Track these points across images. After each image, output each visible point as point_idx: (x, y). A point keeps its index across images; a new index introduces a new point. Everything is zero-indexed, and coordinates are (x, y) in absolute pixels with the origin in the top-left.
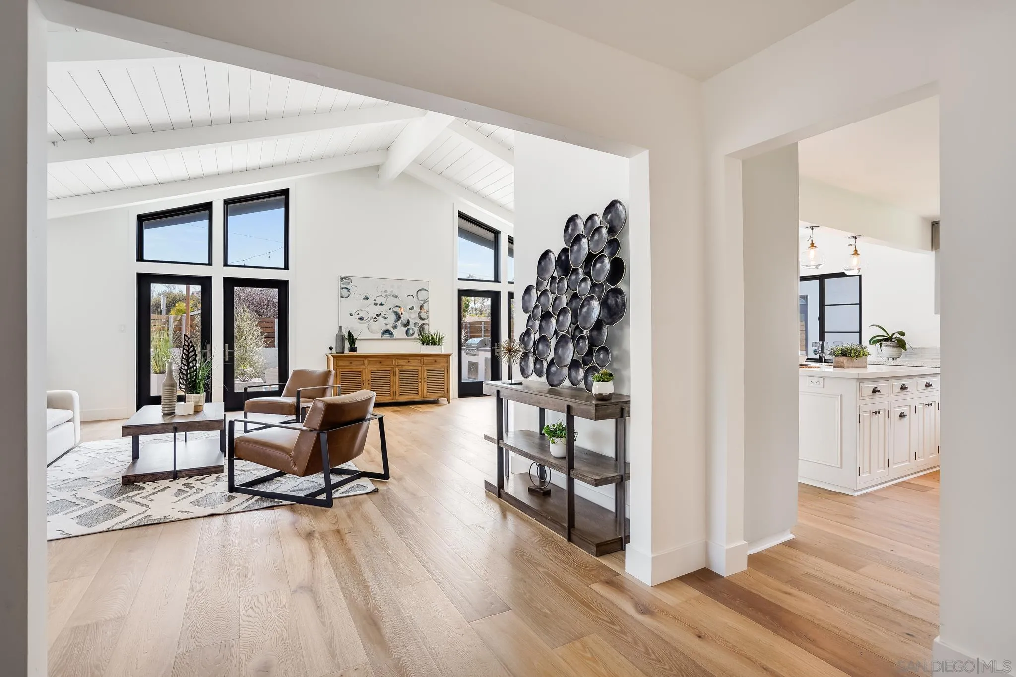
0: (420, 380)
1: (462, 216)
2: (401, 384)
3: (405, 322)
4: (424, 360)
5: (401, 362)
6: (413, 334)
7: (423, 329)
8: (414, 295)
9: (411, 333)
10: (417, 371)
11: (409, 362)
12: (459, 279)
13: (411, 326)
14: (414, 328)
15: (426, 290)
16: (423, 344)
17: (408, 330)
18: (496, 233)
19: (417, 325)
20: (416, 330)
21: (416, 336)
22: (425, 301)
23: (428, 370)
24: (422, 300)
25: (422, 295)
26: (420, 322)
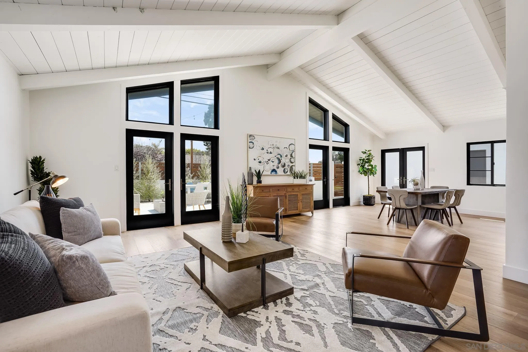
0: (299, 201)
2: (289, 203)
3: (283, 165)
4: (301, 188)
5: (289, 189)
6: (287, 171)
7: (292, 169)
10: (297, 195)
11: (293, 189)
12: (309, 139)
13: (286, 167)
14: (287, 168)
15: (293, 145)
16: (294, 178)
17: (285, 169)
20: (289, 169)
21: (289, 173)
23: (303, 194)
24: (291, 151)
25: (292, 148)
26: (291, 164)
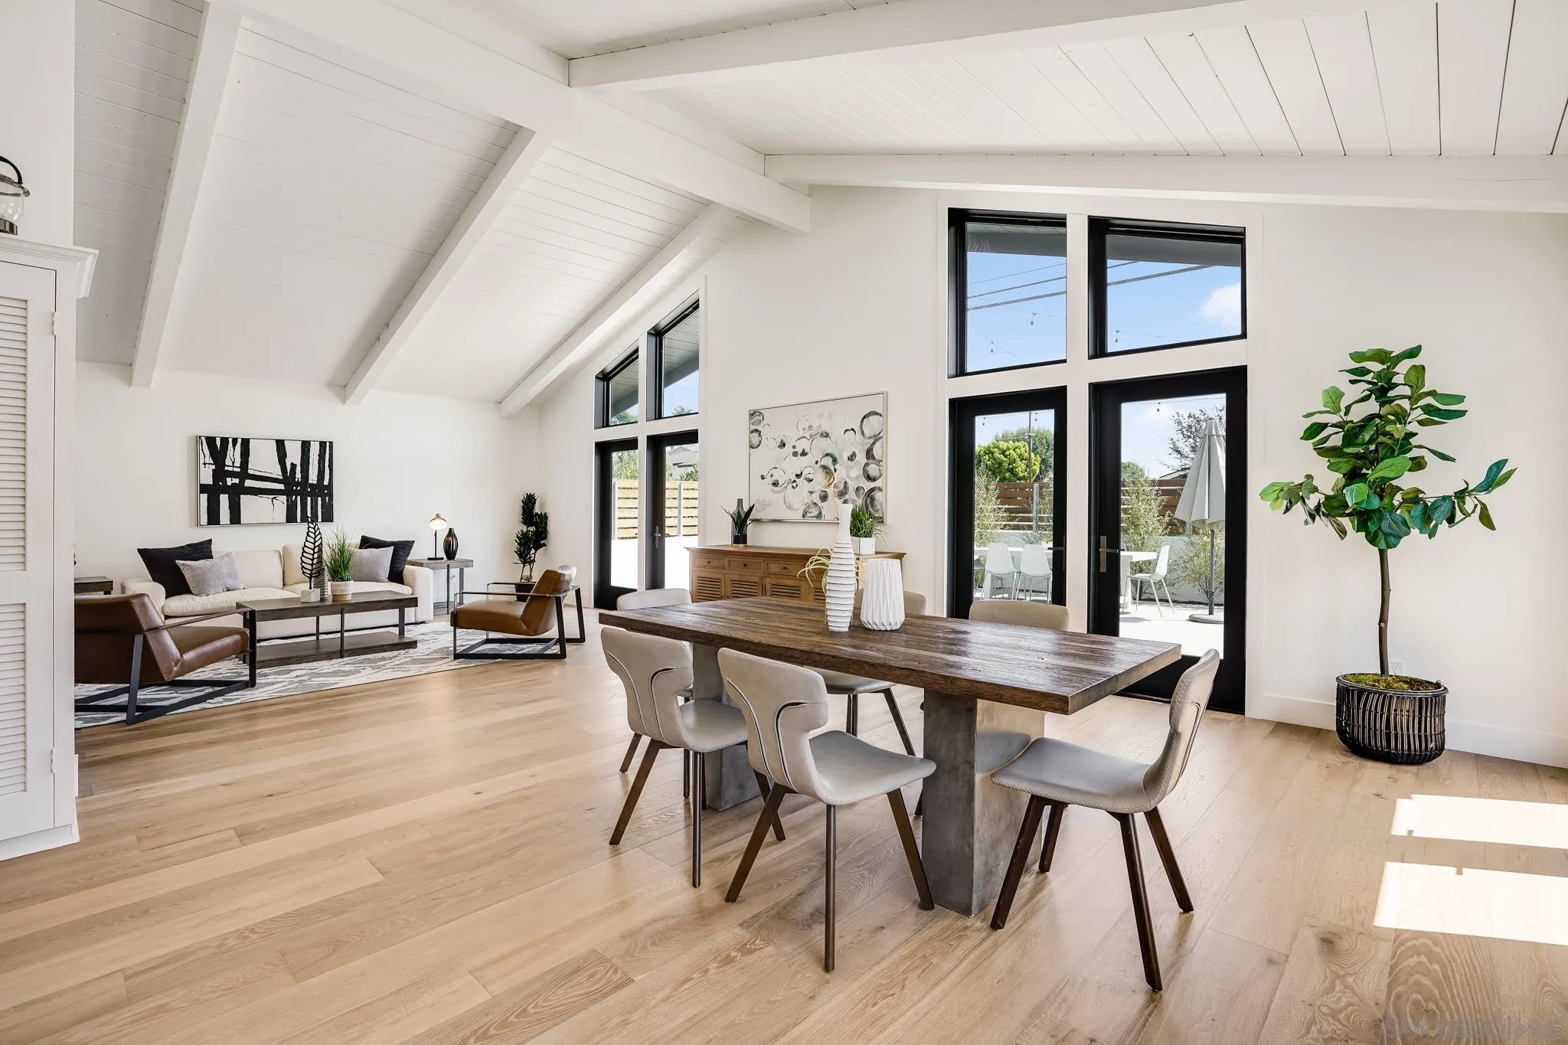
8: (858, 429)
13: (851, 494)
15: (878, 414)
18: (1054, 221)
19: (862, 491)
22: (877, 438)
24: (870, 438)
25: (872, 426)
26: (868, 486)
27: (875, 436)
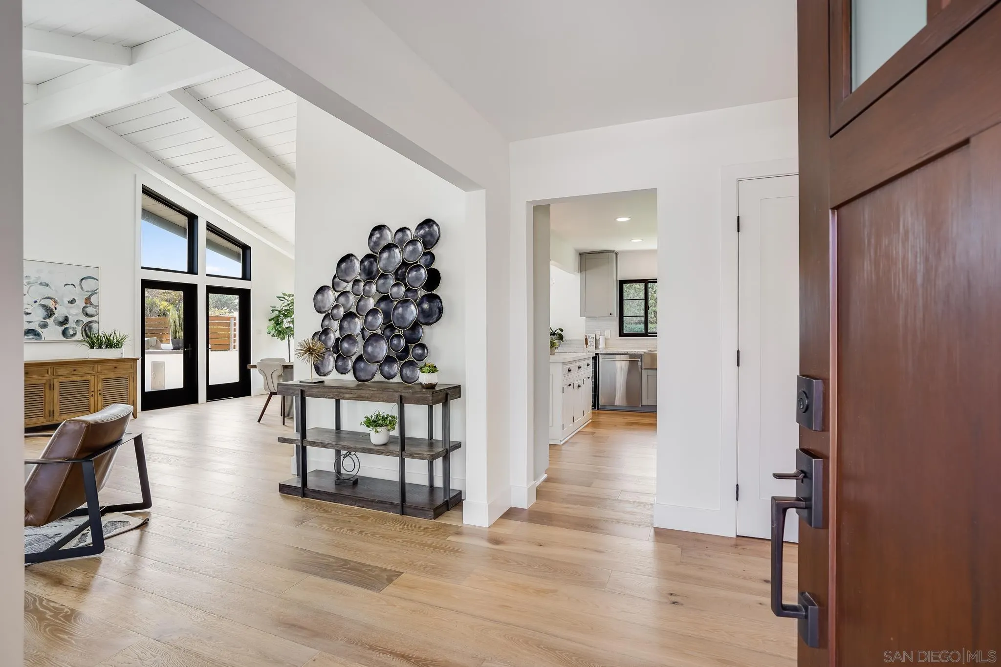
0: (93, 393)
1: (146, 191)
2: (60, 400)
3: (61, 319)
4: (97, 367)
5: (61, 371)
6: (75, 334)
7: (90, 328)
8: (77, 283)
9: (71, 332)
10: (89, 381)
11: (75, 370)
12: (143, 268)
13: (71, 324)
14: (75, 326)
15: (94, 279)
16: (92, 347)
17: (66, 329)
18: (192, 218)
19: (81, 323)
20: (79, 329)
21: (79, 336)
22: (93, 293)
23: (103, 380)
24: (88, 292)
25: (89, 285)
26: (86, 320)
27: (92, 291)
